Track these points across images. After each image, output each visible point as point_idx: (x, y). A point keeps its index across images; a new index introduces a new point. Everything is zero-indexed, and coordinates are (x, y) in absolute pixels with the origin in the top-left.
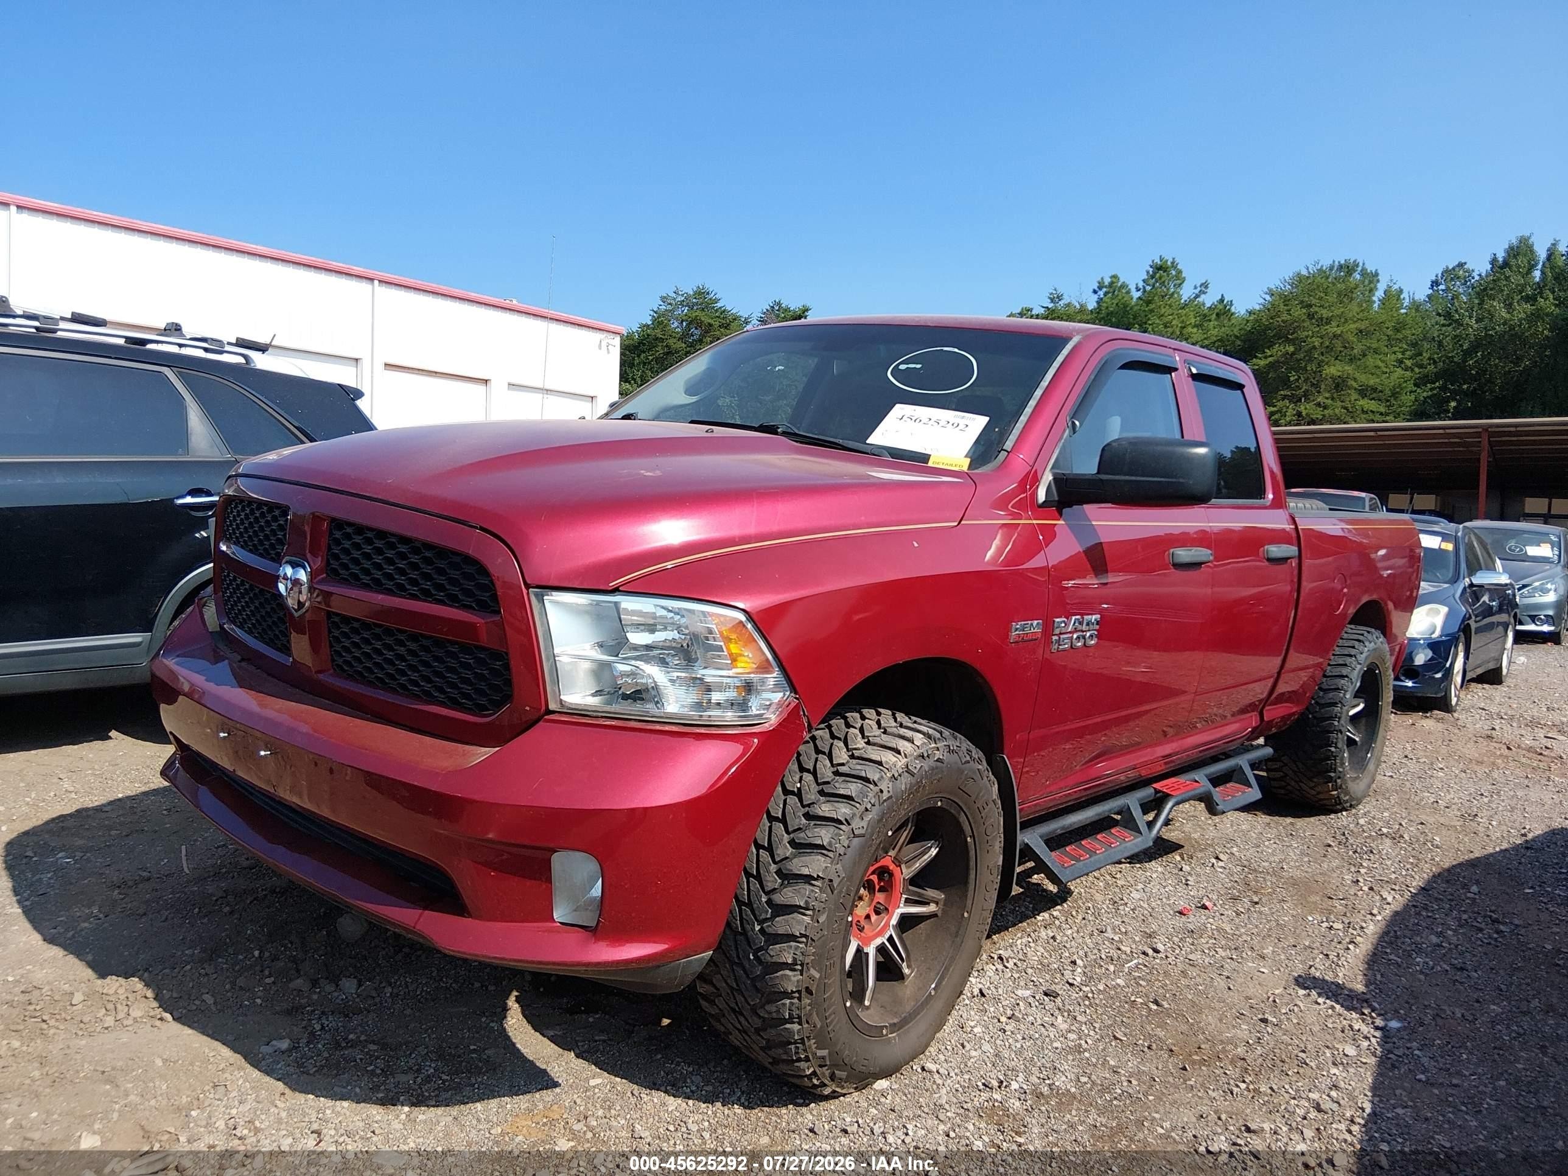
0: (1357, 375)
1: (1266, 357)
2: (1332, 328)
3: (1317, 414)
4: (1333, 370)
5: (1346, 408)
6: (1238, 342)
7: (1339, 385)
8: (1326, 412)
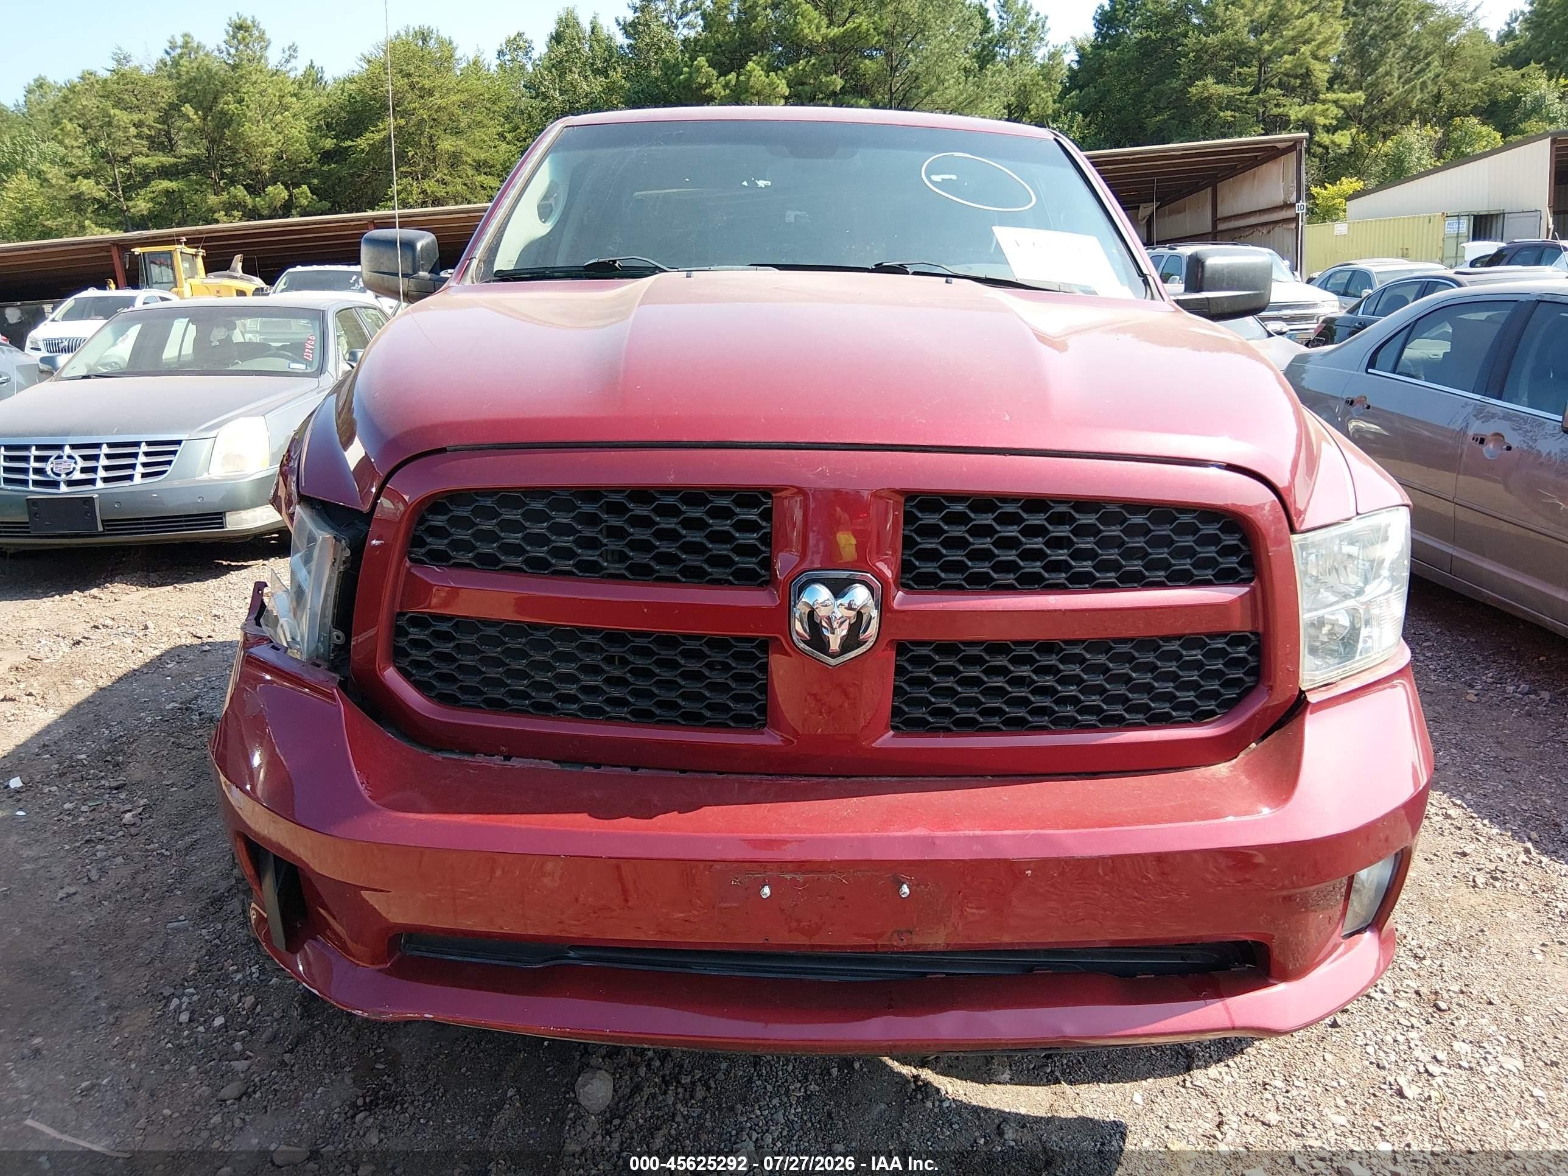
0: (469, 150)
1: (378, 131)
2: (437, 100)
3: (441, 192)
4: (446, 144)
5: (465, 185)
6: (343, 114)
7: (455, 160)
8: (449, 189)
